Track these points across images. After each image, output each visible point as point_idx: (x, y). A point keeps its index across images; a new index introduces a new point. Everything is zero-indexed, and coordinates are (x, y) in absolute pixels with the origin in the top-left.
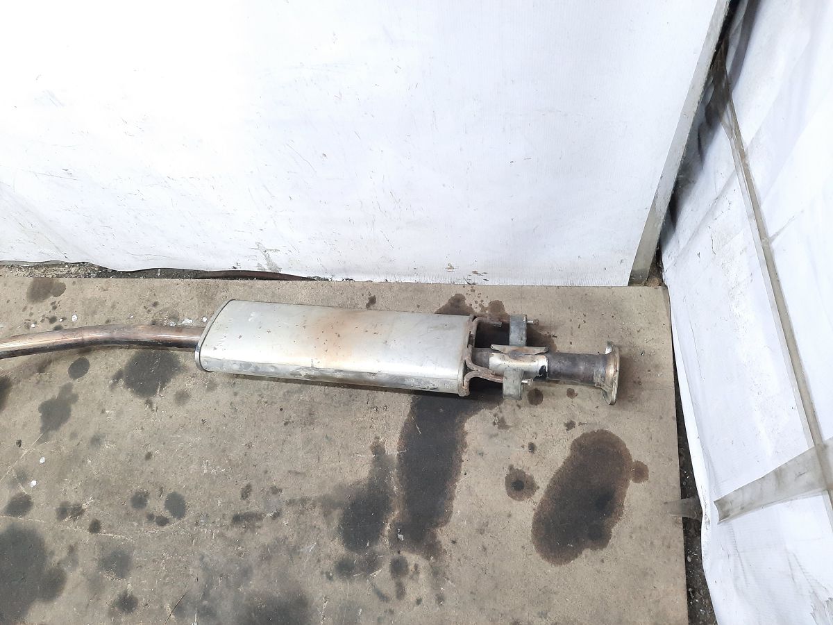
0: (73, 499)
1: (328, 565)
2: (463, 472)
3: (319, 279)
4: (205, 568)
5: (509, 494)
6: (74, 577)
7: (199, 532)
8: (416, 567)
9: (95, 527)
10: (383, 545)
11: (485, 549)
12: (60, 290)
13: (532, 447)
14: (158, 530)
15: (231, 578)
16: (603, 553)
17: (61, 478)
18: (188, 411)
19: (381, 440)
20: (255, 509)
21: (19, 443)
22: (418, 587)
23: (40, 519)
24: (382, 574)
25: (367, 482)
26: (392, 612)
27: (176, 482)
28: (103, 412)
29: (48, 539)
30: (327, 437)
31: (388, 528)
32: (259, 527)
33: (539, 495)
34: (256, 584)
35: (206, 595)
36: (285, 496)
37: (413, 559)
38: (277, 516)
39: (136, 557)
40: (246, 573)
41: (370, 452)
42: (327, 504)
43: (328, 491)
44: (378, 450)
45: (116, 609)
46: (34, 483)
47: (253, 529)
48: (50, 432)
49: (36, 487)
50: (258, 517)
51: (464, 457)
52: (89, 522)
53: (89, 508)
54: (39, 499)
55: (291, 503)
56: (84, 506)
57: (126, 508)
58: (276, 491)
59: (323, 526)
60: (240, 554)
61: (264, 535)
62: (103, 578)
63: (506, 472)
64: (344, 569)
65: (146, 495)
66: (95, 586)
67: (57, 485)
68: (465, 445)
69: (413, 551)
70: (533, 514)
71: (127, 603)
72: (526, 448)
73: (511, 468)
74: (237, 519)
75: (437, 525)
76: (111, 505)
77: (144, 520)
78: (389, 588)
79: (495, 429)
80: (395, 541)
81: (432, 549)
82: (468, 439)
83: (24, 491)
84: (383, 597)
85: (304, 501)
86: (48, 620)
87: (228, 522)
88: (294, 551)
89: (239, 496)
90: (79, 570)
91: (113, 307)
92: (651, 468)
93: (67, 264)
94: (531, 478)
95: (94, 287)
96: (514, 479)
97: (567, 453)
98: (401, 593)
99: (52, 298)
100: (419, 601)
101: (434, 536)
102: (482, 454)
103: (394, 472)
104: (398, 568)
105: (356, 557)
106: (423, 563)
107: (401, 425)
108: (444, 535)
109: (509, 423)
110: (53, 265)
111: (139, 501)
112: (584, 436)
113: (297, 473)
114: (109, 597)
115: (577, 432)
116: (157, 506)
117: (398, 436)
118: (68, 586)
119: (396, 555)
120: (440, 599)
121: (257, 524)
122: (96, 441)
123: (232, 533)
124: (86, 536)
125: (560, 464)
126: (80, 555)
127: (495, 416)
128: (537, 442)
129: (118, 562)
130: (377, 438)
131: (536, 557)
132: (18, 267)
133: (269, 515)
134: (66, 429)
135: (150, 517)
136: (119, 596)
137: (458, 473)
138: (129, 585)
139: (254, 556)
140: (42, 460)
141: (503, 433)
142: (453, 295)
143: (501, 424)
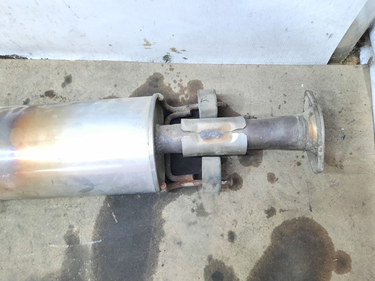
2: (160, 263)
3: (17, 57)
13: (232, 236)
19: (75, 229)
25: (60, 274)
30: (19, 226)
41: (63, 242)
44: (72, 240)
51: (162, 247)
63: (204, 264)
68: (162, 234)
72: (226, 237)
73: (210, 258)
79: (193, 217)
82: (165, 227)
92: (355, 258)
94: (231, 269)
96: (213, 271)
97: (268, 242)
102: (180, 243)
103: (89, 263)
107: (96, 212)
109: (208, 209)
112: (285, 223)
115: (278, 220)
117: (93, 224)
125: (261, 254)
127: (194, 202)
128: (237, 230)
130: (71, 227)
137: (155, 264)
141: (202, 220)
142: (151, 74)
143: (201, 211)
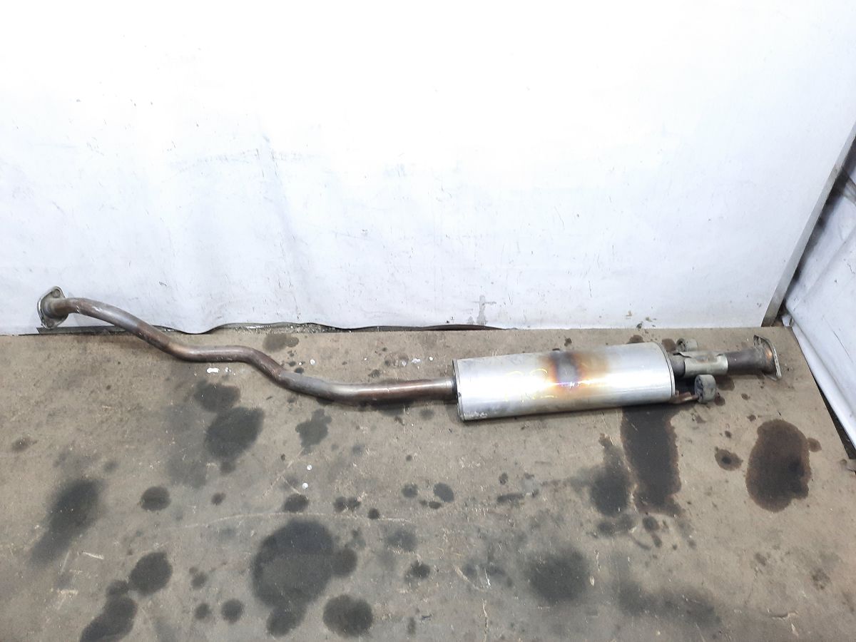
0: (347, 495)
1: (591, 527)
2: (680, 454)
4: (484, 537)
5: (722, 466)
6: (363, 555)
7: (471, 512)
8: (664, 523)
9: (374, 514)
10: (632, 509)
11: (715, 506)
12: (294, 342)
13: (728, 435)
14: (434, 512)
15: (510, 543)
16: (807, 500)
17: (331, 478)
18: (435, 424)
19: (606, 436)
20: (515, 491)
21: (283, 457)
22: (671, 536)
23: (319, 511)
24: (637, 529)
25: (604, 466)
26: (655, 557)
27: (439, 476)
28: (358, 428)
29: (331, 527)
30: (560, 436)
31: (632, 497)
32: (523, 504)
33: (745, 466)
34: (531, 546)
35: (490, 558)
36: (538, 479)
37: (660, 518)
38: (535, 494)
39: (419, 534)
40: (521, 539)
41: (599, 444)
42: (576, 484)
43: (573, 473)
44: (606, 443)
45: (411, 576)
46: (305, 485)
47: (518, 506)
48: (312, 446)
49: (310, 488)
50: (520, 496)
51: (677, 444)
52: (367, 511)
53: (365, 500)
54: (315, 497)
55: (545, 484)
56: (359, 499)
57: (399, 498)
58: (529, 477)
59: (577, 499)
60: (512, 525)
61: (528, 509)
62: (392, 553)
63: (713, 453)
64: (605, 529)
65: (415, 487)
66: (387, 560)
67: (329, 486)
68: (675, 436)
69: (658, 512)
70: (744, 479)
71: (420, 571)
72: (724, 435)
73: (717, 449)
74: (501, 499)
75: (671, 492)
76: (384, 496)
77: (418, 505)
78: (647, 539)
79: (695, 424)
80: (640, 505)
81: (673, 510)
82: (676, 431)
83: (298, 492)
84: (646, 547)
85: (555, 483)
86: (348, 591)
87: (494, 502)
88: (559, 520)
89: (497, 482)
90: (367, 549)
91: (347, 352)
92: (821, 442)
93: (292, 324)
94: (735, 455)
95: (325, 340)
96: (721, 457)
97: (756, 436)
98: (658, 543)
99: (287, 349)
100: (675, 547)
101: (672, 500)
102: (691, 441)
103: (624, 459)
104: (650, 525)
105: (613, 521)
106: (669, 520)
108: (679, 499)
109: (705, 419)
110: (278, 327)
111: (410, 492)
112: (765, 424)
113: (543, 463)
114: (402, 568)
115: (759, 422)
116: (430, 495)
117: (619, 432)
118: (360, 562)
119: (645, 515)
120: (692, 544)
121: (520, 501)
122: (357, 450)
123: (500, 509)
124: (368, 523)
125: (754, 444)
126: (365, 536)
127: (692, 414)
128: (731, 431)
129: (404, 539)
130: (603, 434)
131: (757, 508)
132: (246, 329)
133: (528, 494)
134: (325, 444)
135: (424, 503)
136: (411, 565)
137: (676, 454)
138: (419, 556)
139: (525, 527)
140: (309, 468)
141: (702, 426)
142: (632, 336)
143: (699, 420)
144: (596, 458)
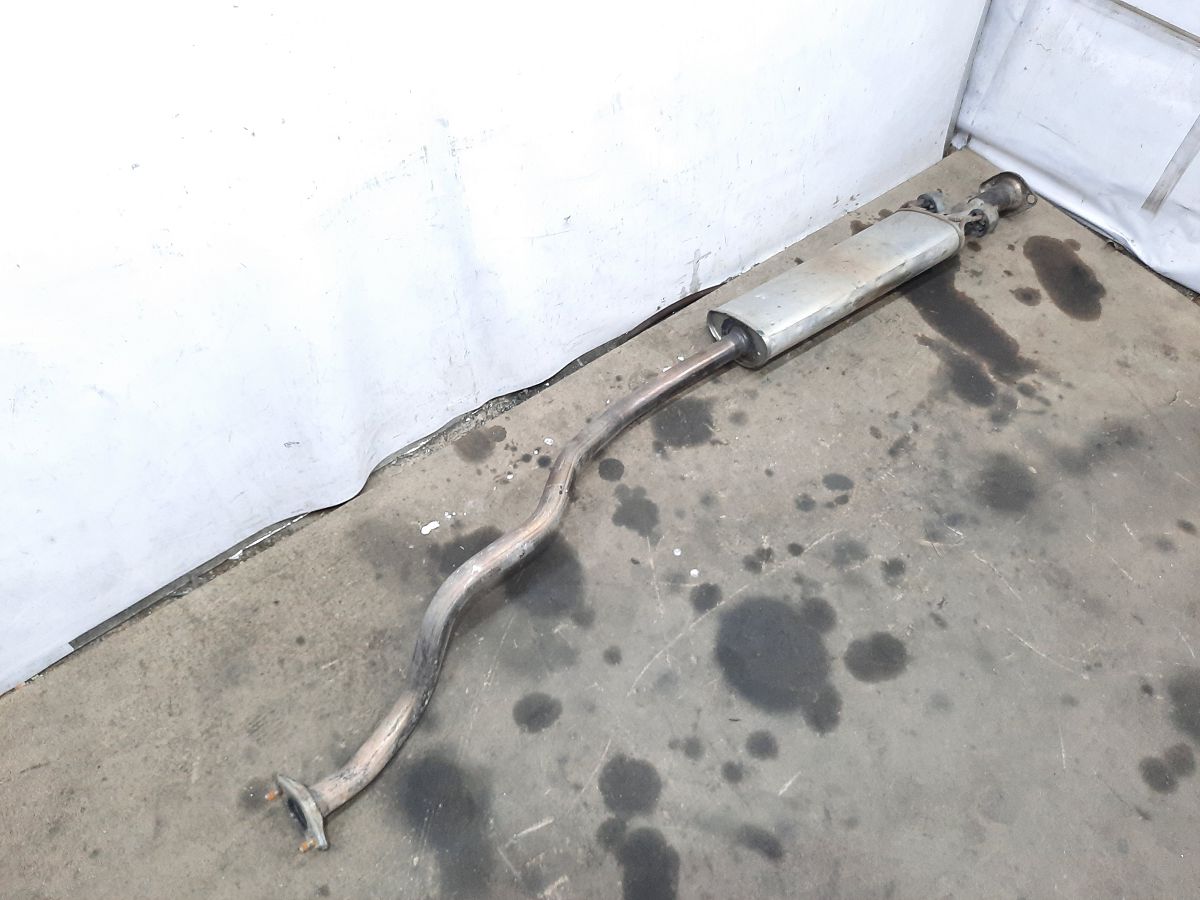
0: (749, 550)
1: (986, 425)
2: (990, 314)
3: (731, 279)
4: (915, 497)
5: (1034, 304)
6: (827, 593)
7: (879, 484)
8: (1034, 382)
9: (796, 550)
10: (1002, 387)
11: (1055, 342)
12: (500, 433)
13: (1009, 273)
14: (848, 507)
15: (939, 486)
16: (1109, 295)
17: (714, 548)
18: (757, 423)
19: (920, 334)
20: (896, 437)
21: (635, 562)
22: (1051, 390)
23: (737, 588)
24: (1021, 401)
25: (944, 363)
26: (1055, 415)
27: (818, 470)
28: (683, 478)
29: (768, 592)
30: (883, 360)
31: (991, 376)
32: (915, 444)
33: (1044, 293)
34: (960, 477)
35: (938, 511)
36: (905, 413)
37: (1027, 379)
38: (916, 428)
39: (858, 537)
40: (944, 475)
41: (922, 346)
42: (939, 395)
43: (927, 388)
44: (924, 341)
45: (891, 578)
46: (694, 573)
47: (912, 448)
48: (654, 529)
49: (702, 572)
50: (906, 438)
51: (980, 306)
52: (785, 551)
53: (771, 543)
54: (716, 577)
55: (914, 413)
56: (766, 546)
57: (802, 517)
58: (895, 415)
59: (954, 408)
60: (925, 469)
61: (924, 446)
62: (853, 571)
63: (1012, 298)
64: (998, 419)
65: (805, 496)
66: (855, 581)
67: (719, 555)
68: (972, 300)
69: (1022, 376)
70: (1053, 304)
71: (894, 568)
72: (1005, 275)
73: (1012, 291)
74: (893, 452)
75: (1015, 352)
76: (787, 526)
77: (828, 511)
78: (1037, 406)
79: (977, 280)
80: (1003, 378)
81: (1030, 366)
82: (968, 295)
83: (694, 585)
84: (1041, 413)
85: (921, 406)
86: (851, 636)
87: (889, 460)
88: (956, 436)
89: (874, 439)
90: (826, 585)
91: (578, 407)
93: (466, 415)
94: (1028, 288)
95: (534, 406)
96: (1021, 296)
97: (1029, 262)
98: (1047, 403)
99: (499, 446)
100: (1061, 397)
101: (1021, 359)
102: (987, 297)
103: (952, 345)
104: (1027, 391)
105: (998, 407)
106: (1036, 377)
107: (919, 317)
108: (1026, 352)
109: (979, 270)
110: (453, 427)
111: (805, 504)
112: (1025, 247)
113: (894, 395)
114: (877, 578)
115: (1020, 248)
116: (825, 494)
117: (926, 324)
118: (833, 603)
119: (1016, 386)
120: (1069, 385)
121: (911, 443)
122: (707, 500)
123: (902, 462)
124: (798, 562)
125: (1033, 270)
126: (809, 575)
127: (966, 272)
128: (1007, 268)
129: (847, 552)
130: (916, 336)
131: (1083, 324)
133: (911, 432)
134: (666, 517)
135: (830, 505)
136: (881, 569)
137: (987, 316)
138: (878, 556)
139: (937, 464)
140: (677, 552)
141: (983, 278)
142: (849, 224)
143: (975, 273)
144: (932, 361)
